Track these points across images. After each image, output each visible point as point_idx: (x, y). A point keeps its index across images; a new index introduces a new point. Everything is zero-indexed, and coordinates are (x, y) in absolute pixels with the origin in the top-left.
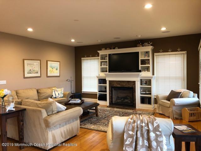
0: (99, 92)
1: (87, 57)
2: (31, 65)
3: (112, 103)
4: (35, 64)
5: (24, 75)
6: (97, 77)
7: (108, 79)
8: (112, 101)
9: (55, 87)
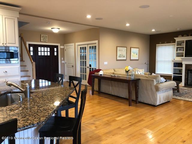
0: (174, 74)
1: (162, 43)
2: (121, 51)
3: (187, 84)
4: (123, 50)
5: (117, 58)
6: (173, 61)
7: (184, 63)
8: (187, 83)
9: (136, 68)
